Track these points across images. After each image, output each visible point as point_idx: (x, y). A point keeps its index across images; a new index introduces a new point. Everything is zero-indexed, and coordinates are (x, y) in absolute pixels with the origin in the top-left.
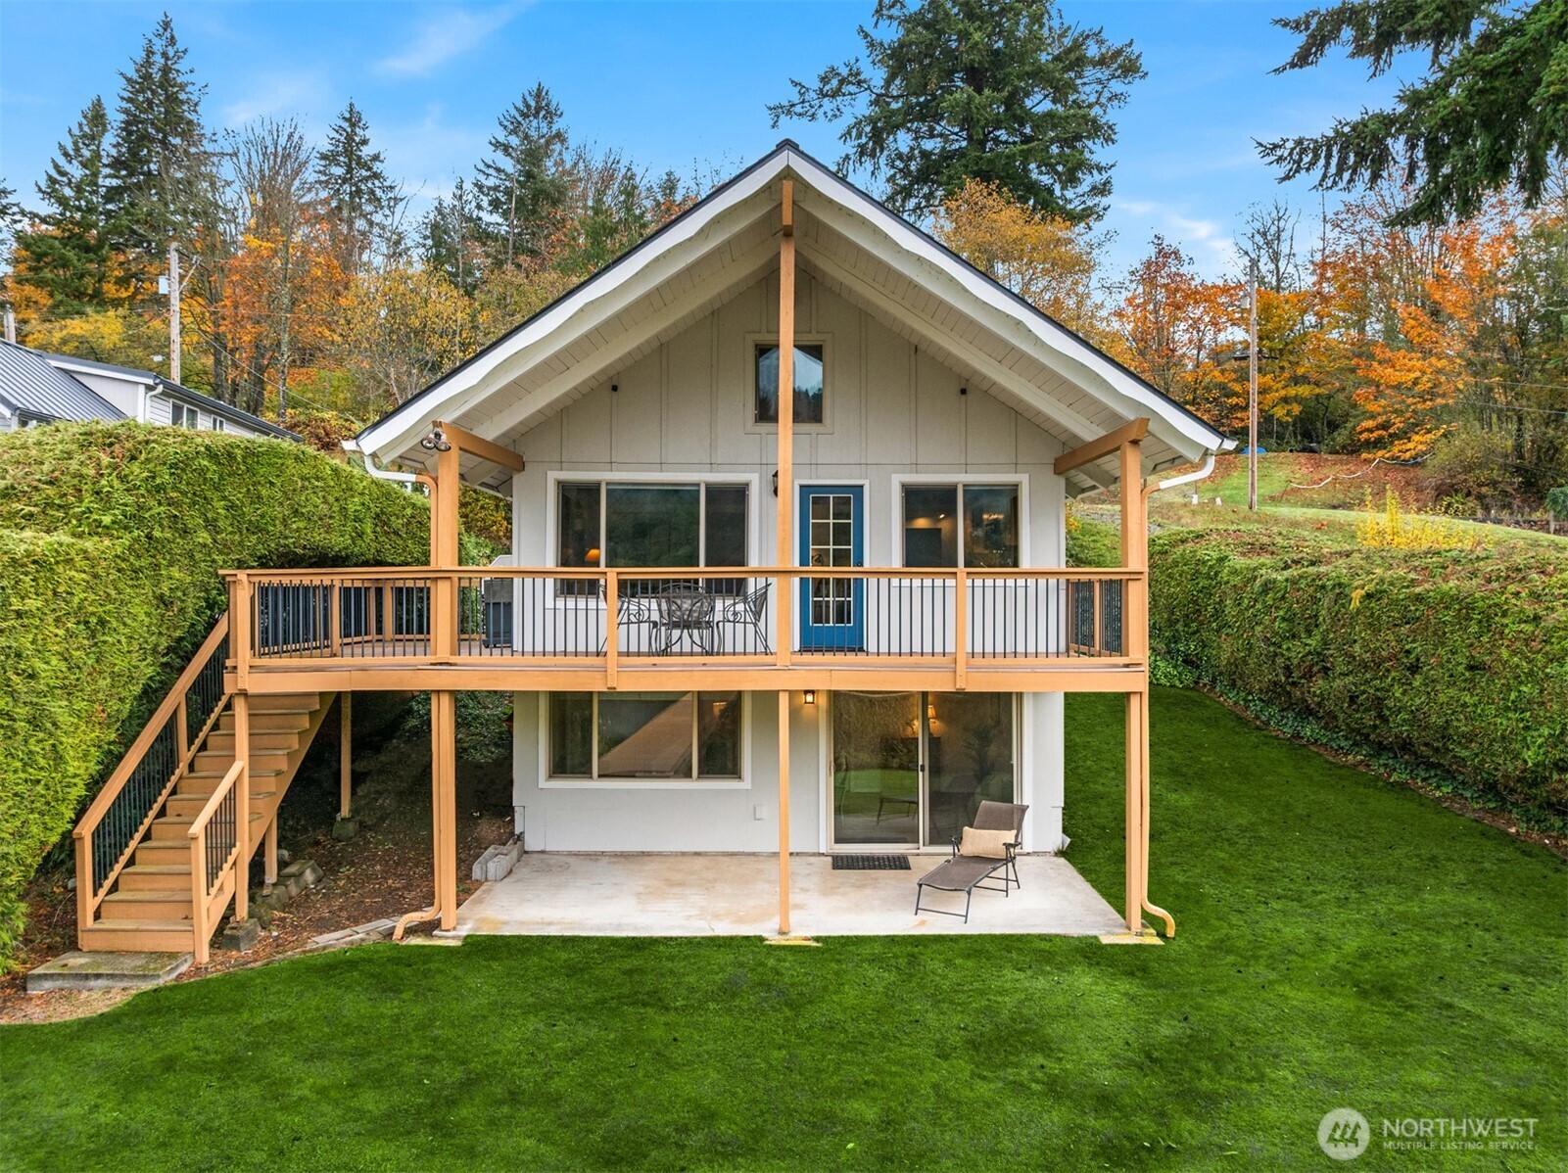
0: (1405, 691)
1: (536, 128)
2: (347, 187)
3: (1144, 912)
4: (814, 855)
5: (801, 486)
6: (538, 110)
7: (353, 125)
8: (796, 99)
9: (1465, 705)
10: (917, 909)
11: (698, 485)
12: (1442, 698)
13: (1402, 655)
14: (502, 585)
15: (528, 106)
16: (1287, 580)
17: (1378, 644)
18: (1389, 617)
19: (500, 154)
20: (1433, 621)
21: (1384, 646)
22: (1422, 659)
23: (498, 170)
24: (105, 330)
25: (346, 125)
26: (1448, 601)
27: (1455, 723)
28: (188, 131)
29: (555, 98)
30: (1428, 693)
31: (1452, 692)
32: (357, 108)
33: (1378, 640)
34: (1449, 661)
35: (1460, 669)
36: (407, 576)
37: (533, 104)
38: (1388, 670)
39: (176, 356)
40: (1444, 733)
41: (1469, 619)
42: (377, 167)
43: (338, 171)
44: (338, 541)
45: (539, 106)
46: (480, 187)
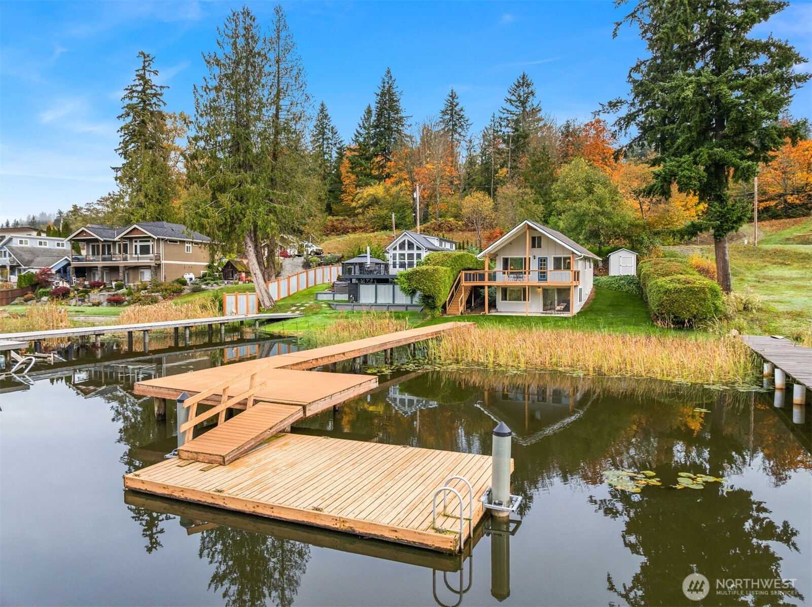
1: (522, 91)
2: (451, 123)
5: (538, 258)
6: (523, 83)
7: (453, 98)
8: (601, 109)
11: (523, 258)
14: (495, 273)
15: (519, 82)
19: (509, 104)
23: (508, 111)
24: (379, 191)
25: (450, 98)
28: (397, 111)
29: (530, 78)
32: (454, 91)
36: (481, 272)
37: (521, 81)
39: (418, 214)
42: (462, 113)
43: (448, 117)
44: (471, 266)
45: (524, 82)
46: (501, 118)
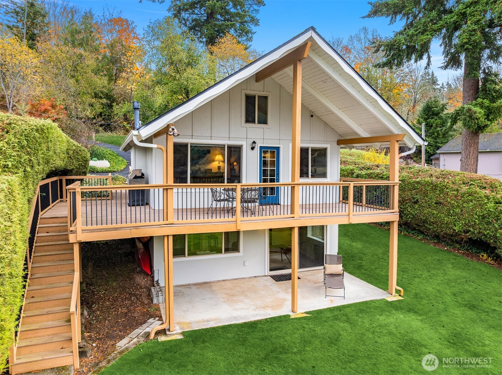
0: (411, 209)
3: (396, 289)
4: (263, 276)
5: (260, 147)
9: (434, 214)
10: (326, 296)
11: (225, 145)
12: (426, 211)
13: (412, 199)
16: (366, 174)
17: (405, 195)
18: (408, 188)
20: (423, 189)
21: (407, 196)
22: (419, 200)
26: (428, 184)
27: (430, 219)
30: (420, 210)
31: (430, 210)
33: (404, 194)
34: (429, 201)
35: (433, 203)
38: (407, 203)
40: (425, 222)
41: (436, 189)
